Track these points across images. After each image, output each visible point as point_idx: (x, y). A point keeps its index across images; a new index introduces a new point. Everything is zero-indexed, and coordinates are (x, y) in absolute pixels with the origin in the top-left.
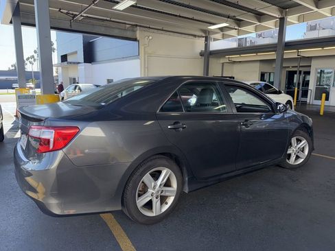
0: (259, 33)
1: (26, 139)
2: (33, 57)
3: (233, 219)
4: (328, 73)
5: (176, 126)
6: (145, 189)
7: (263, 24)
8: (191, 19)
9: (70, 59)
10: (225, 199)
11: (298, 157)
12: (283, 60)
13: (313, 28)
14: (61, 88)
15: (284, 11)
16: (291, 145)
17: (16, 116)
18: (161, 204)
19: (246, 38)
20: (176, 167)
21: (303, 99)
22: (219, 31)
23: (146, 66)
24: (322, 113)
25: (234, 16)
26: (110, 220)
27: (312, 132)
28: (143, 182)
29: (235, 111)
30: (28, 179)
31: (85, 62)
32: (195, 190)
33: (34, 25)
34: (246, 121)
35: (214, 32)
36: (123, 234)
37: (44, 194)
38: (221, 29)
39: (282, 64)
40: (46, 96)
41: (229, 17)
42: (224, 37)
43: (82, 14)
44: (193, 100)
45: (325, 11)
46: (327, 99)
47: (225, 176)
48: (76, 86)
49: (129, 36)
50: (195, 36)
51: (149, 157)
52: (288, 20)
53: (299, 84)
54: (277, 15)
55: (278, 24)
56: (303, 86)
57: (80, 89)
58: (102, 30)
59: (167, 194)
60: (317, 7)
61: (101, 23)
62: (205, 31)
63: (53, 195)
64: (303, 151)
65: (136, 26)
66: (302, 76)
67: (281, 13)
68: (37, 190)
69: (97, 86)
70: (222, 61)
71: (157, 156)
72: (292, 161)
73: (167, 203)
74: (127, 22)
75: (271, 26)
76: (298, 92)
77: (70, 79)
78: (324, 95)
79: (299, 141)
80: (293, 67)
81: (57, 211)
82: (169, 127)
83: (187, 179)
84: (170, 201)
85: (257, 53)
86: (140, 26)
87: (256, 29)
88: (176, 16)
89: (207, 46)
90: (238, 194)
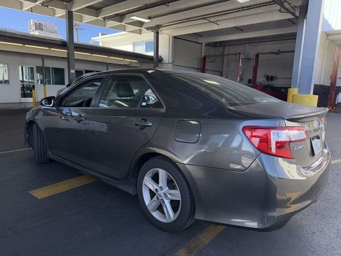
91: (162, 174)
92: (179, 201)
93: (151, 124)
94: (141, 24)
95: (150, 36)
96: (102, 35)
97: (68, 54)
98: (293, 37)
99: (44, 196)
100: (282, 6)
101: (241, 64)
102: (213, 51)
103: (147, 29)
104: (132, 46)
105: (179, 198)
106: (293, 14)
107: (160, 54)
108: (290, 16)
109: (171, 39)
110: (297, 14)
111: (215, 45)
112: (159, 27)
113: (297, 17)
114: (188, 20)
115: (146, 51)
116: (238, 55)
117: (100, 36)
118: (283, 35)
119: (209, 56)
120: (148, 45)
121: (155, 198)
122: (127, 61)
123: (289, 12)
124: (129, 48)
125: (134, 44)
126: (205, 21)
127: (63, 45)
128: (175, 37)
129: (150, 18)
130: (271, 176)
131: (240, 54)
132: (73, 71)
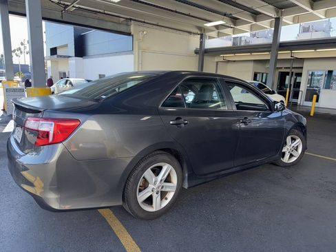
0: (254, 32)
1: (22, 132)
2: (20, 49)
3: (231, 214)
4: (318, 75)
5: (178, 122)
6: (145, 185)
7: (258, 23)
8: (188, 15)
9: (59, 52)
10: (223, 195)
11: (291, 156)
12: (277, 61)
13: (306, 30)
14: (51, 83)
15: (280, 11)
16: (286, 143)
17: (4, 110)
18: (162, 199)
19: (241, 38)
20: (176, 163)
21: (294, 100)
22: (214, 29)
23: (140, 62)
24: (312, 114)
25: (231, 14)
26: (108, 215)
27: (305, 131)
28: (144, 178)
29: (234, 109)
30: (25, 173)
31: (76, 56)
32: (194, 186)
33: (24, 15)
34: (246, 118)
35: (210, 30)
36: (123, 229)
37: (43, 188)
38: (217, 27)
39: (275, 65)
40: (36, 89)
41: (225, 15)
42: (219, 35)
43: (75, 4)
44: (190, 97)
45: (319, 13)
46: (317, 101)
47: (223, 172)
48: (67, 81)
49: (123, 31)
50: (190, 33)
51: (151, 153)
52: (283, 20)
53: (291, 85)
54: (273, 15)
55: (274, 24)
56: (294, 87)
57: (71, 83)
58: (95, 23)
59: (167, 190)
60: (312, 9)
61: (94, 15)
62: (200, 28)
63: (51, 190)
64: (296, 150)
65: (131, 19)
66: (294, 77)
67: (277, 12)
68: (35, 184)
69: (89, 81)
70: (217, 59)
71: (158, 152)
72: (286, 159)
73: (166, 199)
74: (121, 16)
75: (266, 26)
76: (290, 93)
77: (60, 73)
78: (315, 96)
79: (293, 140)
80: (285, 68)
81: (56, 206)
82: (171, 122)
83: (187, 175)
84: (170, 196)
85: (251, 52)
86: (135, 20)
87: (252, 28)
88: (172, 11)
89: (202, 43)
90: (235, 191)
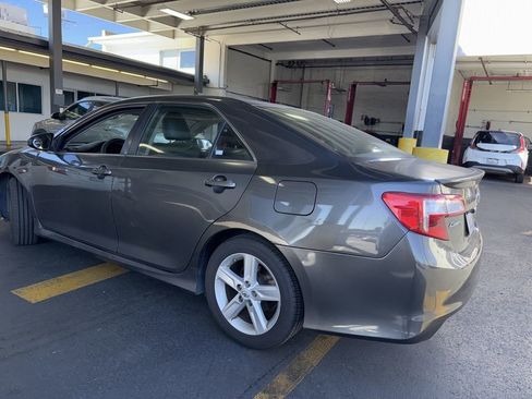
91: (250, 262)
92: (277, 302)
93: (234, 185)
94: (175, 21)
95: (188, 42)
96: (107, 34)
97: (51, 62)
98: (408, 61)
99: (40, 299)
100: (396, 14)
101: (329, 99)
102: (287, 74)
103: (186, 31)
104: (158, 56)
105: (277, 298)
106: (410, 28)
107: (205, 73)
108: (405, 30)
109: (223, 51)
110: (416, 28)
111: (291, 64)
112: (204, 29)
113: (415, 33)
114: (253, 22)
115: (182, 66)
116: (325, 84)
117: (104, 36)
118: (392, 58)
119: (283, 82)
120: (185, 56)
121: (236, 298)
122: (150, 80)
123: (405, 24)
124: (153, 59)
125: (161, 53)
126: (280, 26)
127: (42, 46)
128: (230, 48)
129: (191, 14)
130: (419, 265)
131: (328, 81)
132: (59, 92)
